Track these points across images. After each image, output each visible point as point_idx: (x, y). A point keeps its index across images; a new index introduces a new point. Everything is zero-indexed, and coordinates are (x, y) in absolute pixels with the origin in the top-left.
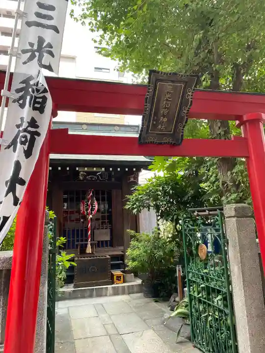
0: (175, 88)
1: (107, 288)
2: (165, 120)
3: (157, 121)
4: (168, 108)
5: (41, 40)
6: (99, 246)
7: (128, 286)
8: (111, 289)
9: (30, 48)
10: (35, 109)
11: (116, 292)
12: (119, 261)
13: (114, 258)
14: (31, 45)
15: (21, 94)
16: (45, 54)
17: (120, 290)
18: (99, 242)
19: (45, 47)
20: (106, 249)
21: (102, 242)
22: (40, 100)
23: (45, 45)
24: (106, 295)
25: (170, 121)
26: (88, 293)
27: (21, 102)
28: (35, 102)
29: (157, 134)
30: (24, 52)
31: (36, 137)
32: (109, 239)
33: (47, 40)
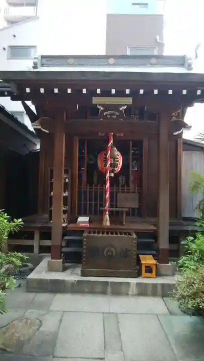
1: (128, 284)
7: (163, 285)
8: (135, 286)
11: (143, 291)
17: (150, 289)
24: (127, 294)
26: (100, 288)
32: (137, 207)
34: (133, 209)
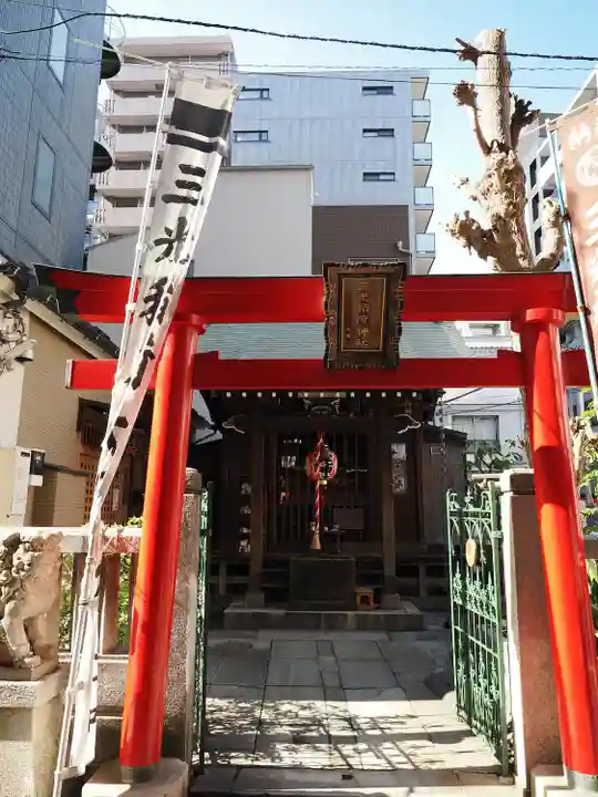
0: (372, 284)
2: (365, 331)
3: (353, 332)
4: (366, 314)
8: (353, 618)
9: (166, 236)
11: (362, 625)
14: (168, 231)
15: (152, 303)
24: (344, 629)
25: (374, 332)
27: (149, 316)
29: (357, 353)
30: (159, 242)
32: (362, 528)
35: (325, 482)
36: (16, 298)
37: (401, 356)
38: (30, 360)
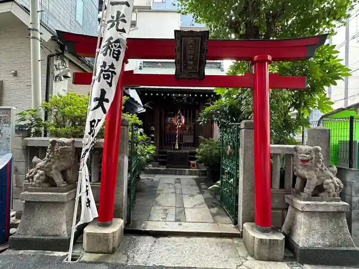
0: (195, 41)
1: (185, 170)
2: (192, 63)
3: (186, 63)
4: (192, 55)
5: (119, 13)
6: (186, 146)
7: (199, 171)
8: (188, 171)
9: (112, 19)
10: (114, 57)
11: (191, 173)
12: (192, 156)
13: (191, 154)
14: (113, 17)
16: (120, 22)
17: (193, 172)
18: (185, 143)
19: (121, 17)
20: (190, 148)
21: (188, 143)
22: (117, 53)
23: (121, 15)
24: (185, 175)
25: (195, 64)
26: (174, 172)
28: (114, 53)
29: (188, 72)
30: (109, 22)
31: (114, 75)
33: (122, 12)
34: (191, 143)
35: (180, 127)
36: (61, 51)
37: (206, 74)
38: (69, 77)
